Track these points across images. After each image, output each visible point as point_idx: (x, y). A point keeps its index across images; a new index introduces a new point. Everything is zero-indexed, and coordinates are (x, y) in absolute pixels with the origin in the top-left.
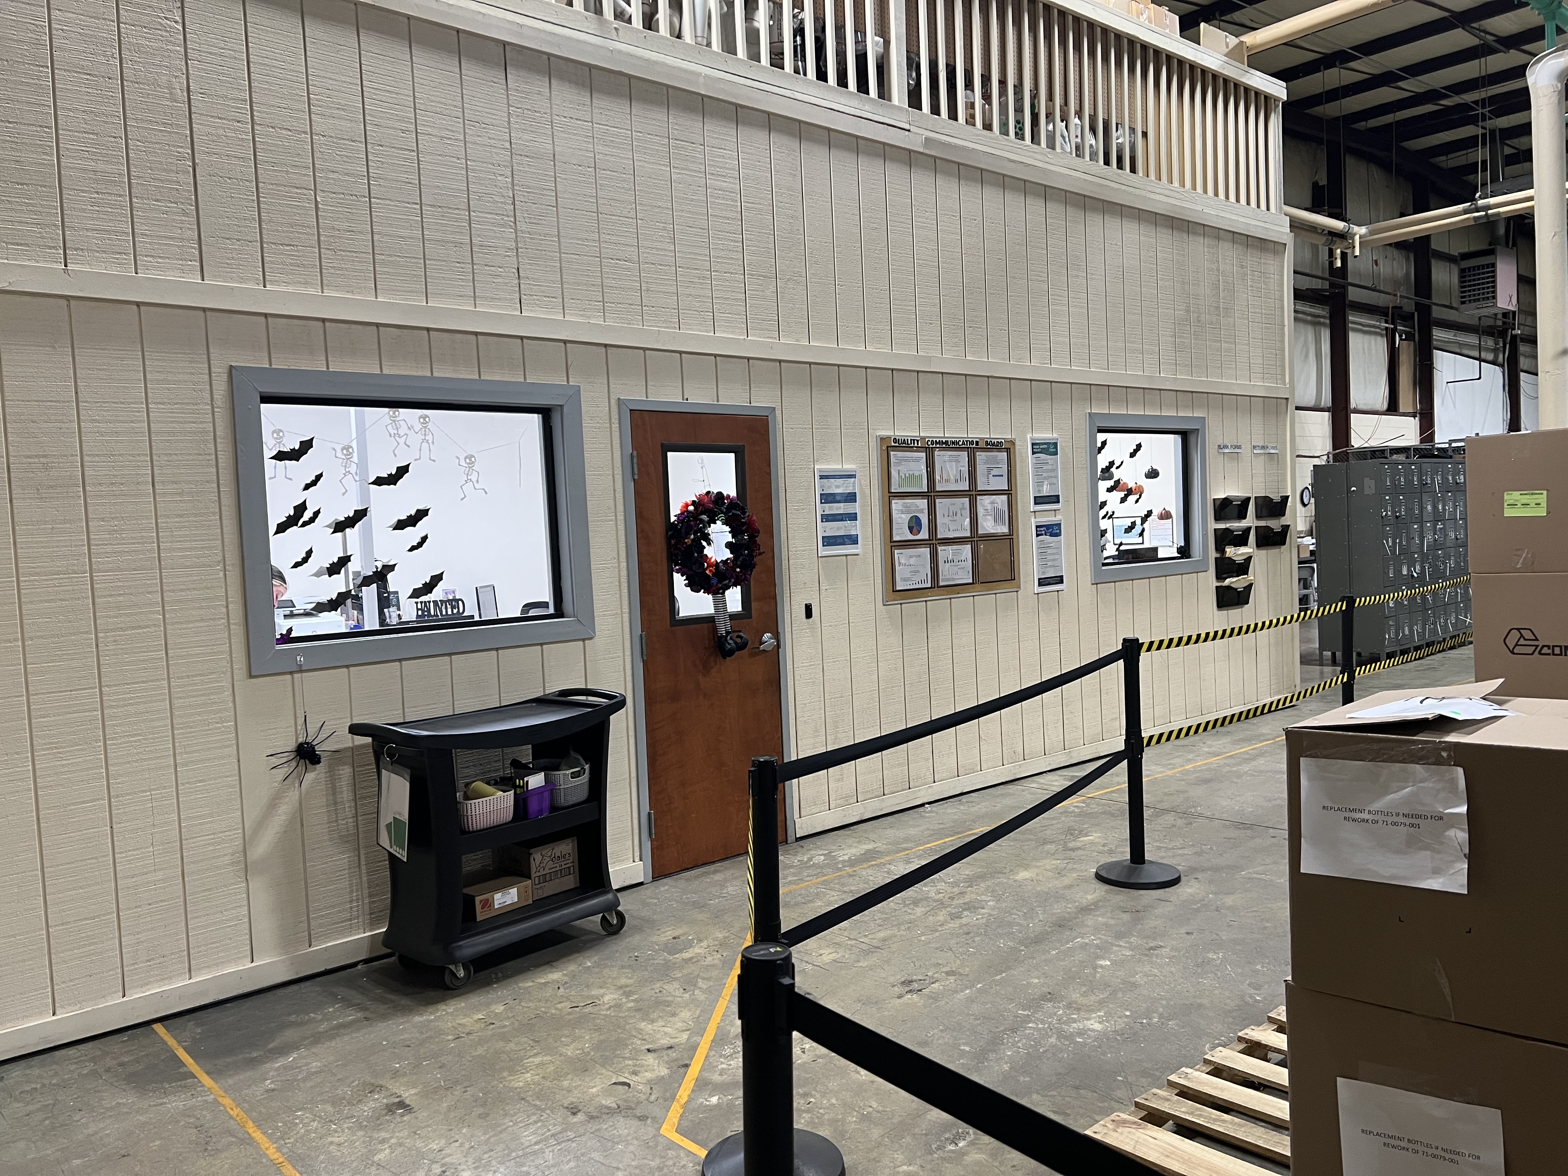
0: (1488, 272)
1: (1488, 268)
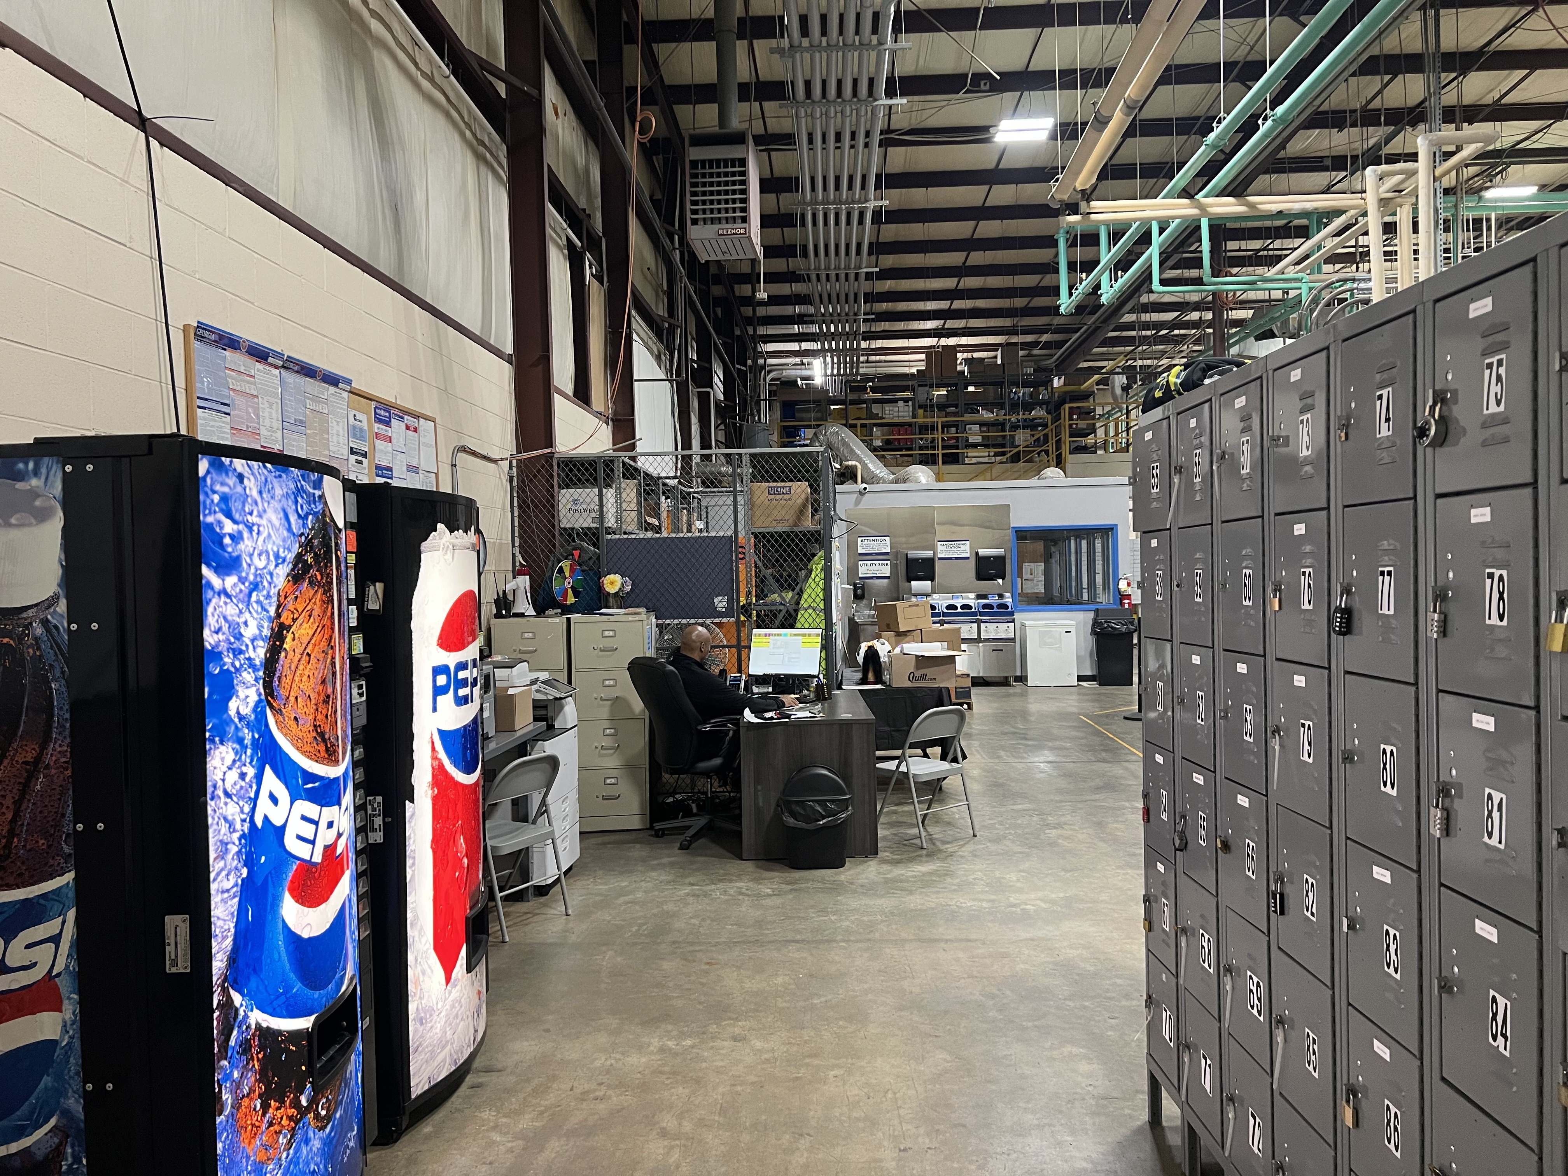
0: (734, 174)
1: (733, 166)
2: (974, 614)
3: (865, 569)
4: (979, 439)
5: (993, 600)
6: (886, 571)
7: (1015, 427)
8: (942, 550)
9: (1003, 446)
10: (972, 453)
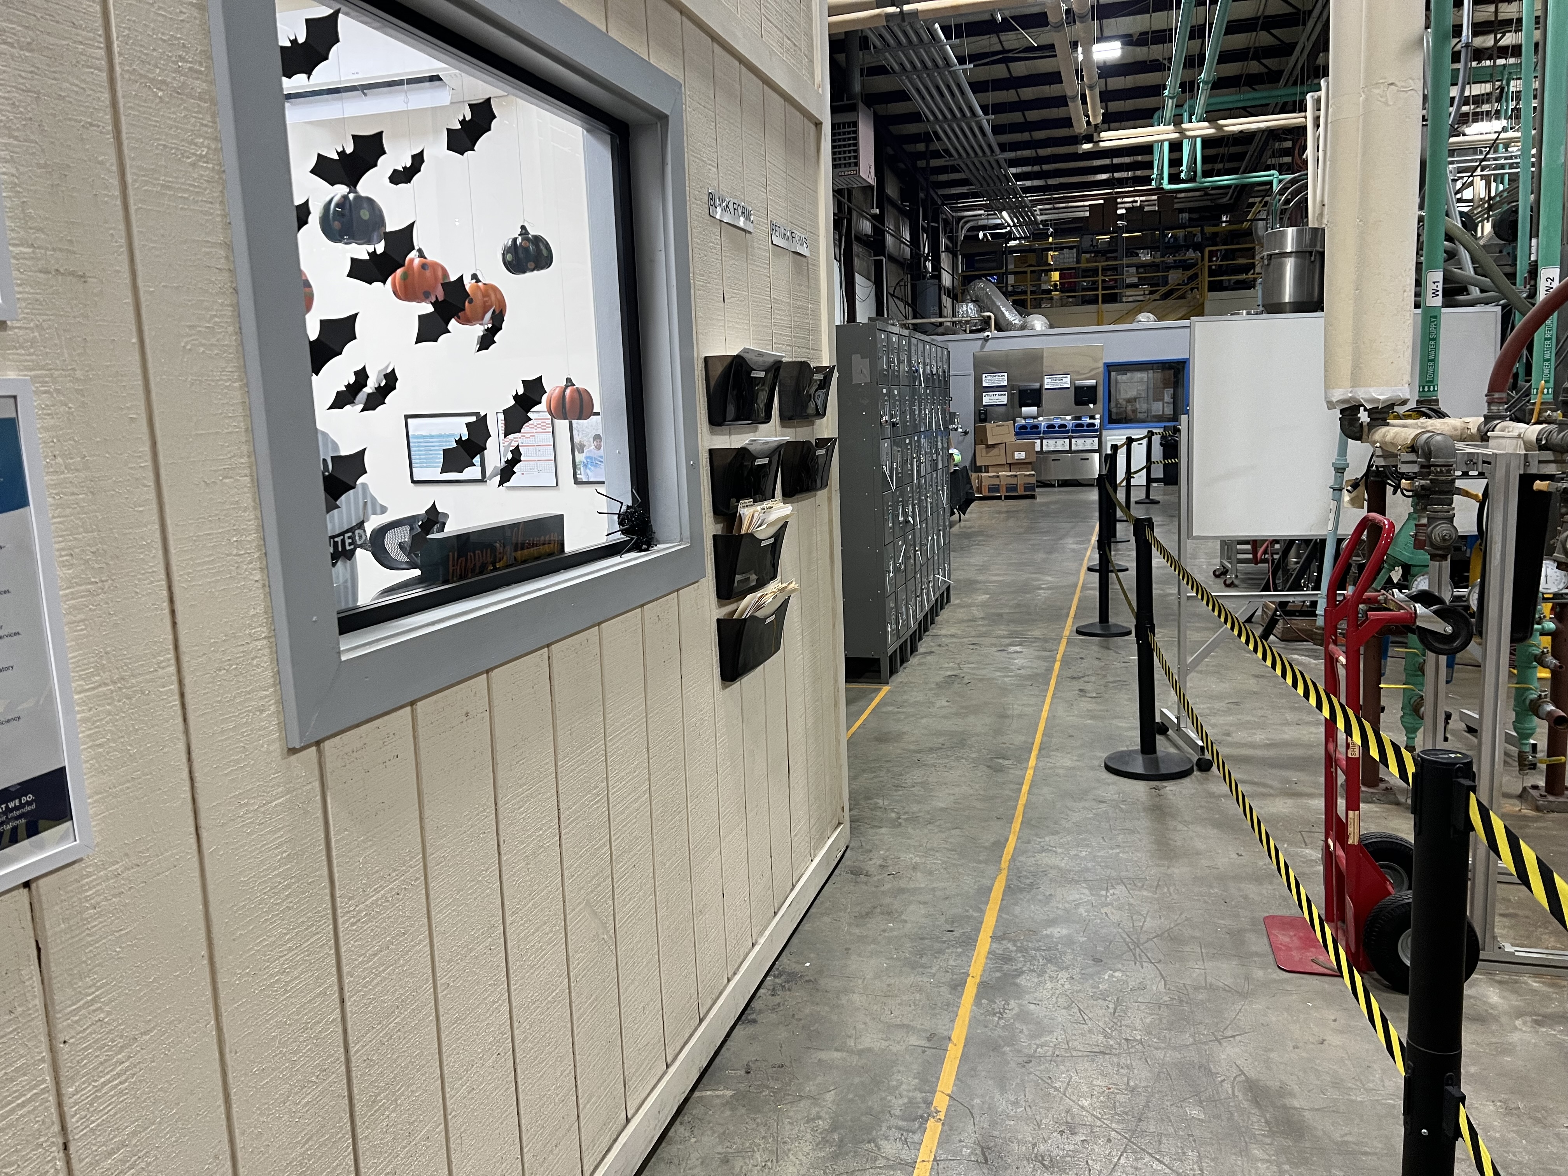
2: (1068, 432)
3: (987, 399)
4: (1135, 280)
5: (1086, 420)
6: (1004, 399)
7: (1168, 268)
8: (1048, 383)
9: (1157, 285)
10: (1129, 292)
